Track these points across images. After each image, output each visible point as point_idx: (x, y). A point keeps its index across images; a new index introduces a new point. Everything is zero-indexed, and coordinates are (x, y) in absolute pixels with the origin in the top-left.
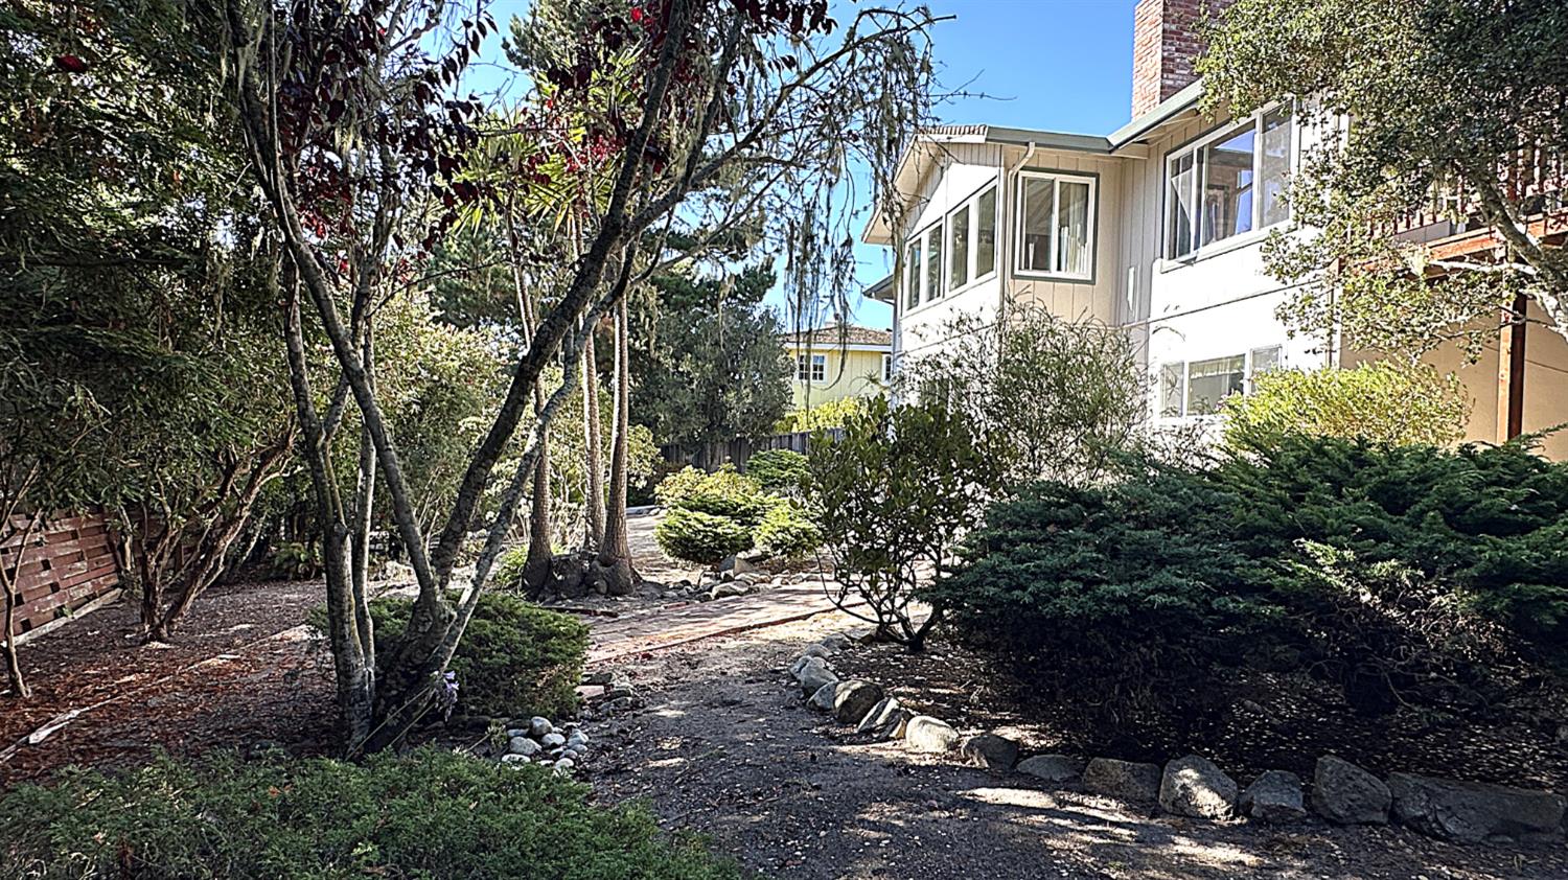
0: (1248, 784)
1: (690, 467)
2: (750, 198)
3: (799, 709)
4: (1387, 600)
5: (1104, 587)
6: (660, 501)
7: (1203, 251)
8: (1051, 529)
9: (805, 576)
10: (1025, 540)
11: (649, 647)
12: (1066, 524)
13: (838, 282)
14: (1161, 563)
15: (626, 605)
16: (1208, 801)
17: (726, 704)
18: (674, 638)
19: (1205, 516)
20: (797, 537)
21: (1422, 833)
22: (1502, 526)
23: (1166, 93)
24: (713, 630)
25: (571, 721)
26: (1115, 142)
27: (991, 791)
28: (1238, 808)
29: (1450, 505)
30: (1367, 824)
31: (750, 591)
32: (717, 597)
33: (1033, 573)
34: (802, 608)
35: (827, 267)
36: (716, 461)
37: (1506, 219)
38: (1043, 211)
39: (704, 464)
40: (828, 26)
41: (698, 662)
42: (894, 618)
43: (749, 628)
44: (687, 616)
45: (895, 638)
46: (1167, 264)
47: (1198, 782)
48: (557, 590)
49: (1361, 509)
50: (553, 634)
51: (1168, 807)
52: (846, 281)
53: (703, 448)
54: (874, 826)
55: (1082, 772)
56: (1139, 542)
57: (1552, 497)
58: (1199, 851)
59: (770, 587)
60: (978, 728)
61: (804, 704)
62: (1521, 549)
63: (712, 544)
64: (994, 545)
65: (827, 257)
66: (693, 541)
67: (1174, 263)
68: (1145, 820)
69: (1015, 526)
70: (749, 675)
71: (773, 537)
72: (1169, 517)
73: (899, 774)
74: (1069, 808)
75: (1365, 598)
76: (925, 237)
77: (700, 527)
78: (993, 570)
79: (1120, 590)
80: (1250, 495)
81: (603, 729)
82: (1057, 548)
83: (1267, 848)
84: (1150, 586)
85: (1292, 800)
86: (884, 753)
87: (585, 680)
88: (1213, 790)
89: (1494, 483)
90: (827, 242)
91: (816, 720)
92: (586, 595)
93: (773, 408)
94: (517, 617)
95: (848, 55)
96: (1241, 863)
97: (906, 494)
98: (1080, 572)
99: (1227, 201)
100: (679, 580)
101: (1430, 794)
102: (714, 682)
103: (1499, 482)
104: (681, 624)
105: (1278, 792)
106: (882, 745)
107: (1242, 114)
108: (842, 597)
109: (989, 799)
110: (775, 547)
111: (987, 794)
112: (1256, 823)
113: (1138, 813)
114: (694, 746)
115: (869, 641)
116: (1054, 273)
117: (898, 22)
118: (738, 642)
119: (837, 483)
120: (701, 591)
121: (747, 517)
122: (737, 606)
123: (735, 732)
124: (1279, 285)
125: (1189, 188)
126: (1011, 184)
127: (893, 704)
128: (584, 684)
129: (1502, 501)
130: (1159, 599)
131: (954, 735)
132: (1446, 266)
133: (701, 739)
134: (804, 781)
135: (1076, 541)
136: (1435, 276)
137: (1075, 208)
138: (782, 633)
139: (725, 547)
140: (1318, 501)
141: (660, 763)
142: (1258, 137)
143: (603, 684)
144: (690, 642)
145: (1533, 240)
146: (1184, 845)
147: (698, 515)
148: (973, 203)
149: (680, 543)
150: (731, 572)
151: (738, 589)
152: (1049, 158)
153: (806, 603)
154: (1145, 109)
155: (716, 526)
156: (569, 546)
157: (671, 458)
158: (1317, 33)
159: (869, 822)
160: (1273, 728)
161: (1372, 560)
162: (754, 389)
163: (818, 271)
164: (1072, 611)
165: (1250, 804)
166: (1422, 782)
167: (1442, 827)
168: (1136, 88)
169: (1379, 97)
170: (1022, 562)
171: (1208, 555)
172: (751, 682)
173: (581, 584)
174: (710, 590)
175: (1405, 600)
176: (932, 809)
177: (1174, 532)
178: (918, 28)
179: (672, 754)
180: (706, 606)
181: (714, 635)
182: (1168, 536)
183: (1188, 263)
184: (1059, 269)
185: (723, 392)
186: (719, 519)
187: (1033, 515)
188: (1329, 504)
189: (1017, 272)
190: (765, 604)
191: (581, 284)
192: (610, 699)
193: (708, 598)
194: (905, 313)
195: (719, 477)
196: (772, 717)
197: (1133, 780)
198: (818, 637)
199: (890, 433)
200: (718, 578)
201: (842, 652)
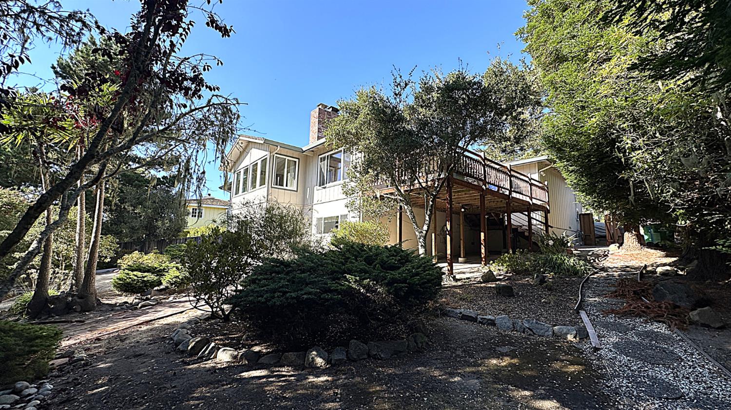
0: (331, 353)
1: (137, 252)
2: (167, 150)
3: (172, 353)
4: (367, 291)
5: (289, 294)
6: (120, 266)
7: (328, 185)
8: (273, 275)
9: (184, 295)
10: (264, 279)
11: (100, 335)
12: (278, 273)
13: (198, 187)
14: (307, 284)
15: (91, 316)
16: (319, 361)
17: (136, 356)
18: (114, 329)
19: (321, 268)
20: (182, 279)
21: (376, 359)
22: (393, 268)
23: (319, 138)
24: (136, 323)
25: (44, 379)
26: (304, 150)
27: (248, 373)
28: (328, 361)
29: (382, 262)
30: (362, 359)
31: (157, 304)
32: (141, 307)
33: (266, 291)
34: (181, 308)
35: (194, 180)
36: (150, 249)
37: (396, 185)
38: (282, 168)
39: (144, 250)
40: (199, 97)
41: (125, 339)
42: (218, 309)
43: (155, 320)
44: (124, 318)
45: (218, 317)
46: (319, 188)
47: (316, 356)
48: (50, 313)
49: (361, 264)
50: (38, 337)
51: (307, 366)
52: (202, 186)
53: (145, 244)
54: (198, 399)
55: (280, 359)
56: (301, 278)
57: (404, 259)
58: (315, 379)
59: (167, 301)
60: (246, 348)
61: (175, 350)
62: (396, 274)
63: (141, 285)
64: (253, 281)
65: (195, 177)
66: (131, 284)
67: (320, 188)
68: (300, 372)
69: (261, 274)
70: (151, 341)
71: (171, 280)
72: (311, 269)
73: (212, 373)
74: (275, 373)
75: (362, 291)
76: (242, 171)
77: (136, 278)
78: (252, 291)
79: (293, 295)
80: (333, 261)
81: (63, 380)
82: (275, 282)
83: (336, 374)
84: (303, 292)
85: (343, 356)
86: (207, 366)
87: (58, 356)
88: (321, 357)
89: (391, 256)
90: (194, 171)
91: (179, 357)
92: (68, 313)
93: (178, 228)
94: (14, 331)
95: (208, 108)
96: (328, 381)
97: (223, 264)
98: (281, 289)
99: (335, 171)
100: (123, 301)
101: (377, 346)
102: (132, 346)
103: (393, 255)
104: (119, 321)
105: (339, 355)
106: (206, 362)
107: (336, 149)
108: (196, 303)
109: (246, 376)
110: (172, 284)
111: (245, 375)
112: (333, 366)
113: (298, 370)
114: (115, 380)
115: (207, 319)
116: (285, 187)
117: (227, 101)
118: (148, 327)
119: (196, 260)
120: (133, 306)
121: (160, 272)
122: (151, 310)
123: (139, 368)
124: (346, 197)
125: (324, 166)
126: (272, 158)
127: (213, 344)
128: (56, 358)
129: (393, 261)
130: (305, 296)
131: (236, 353)
132: (385, 196)
133: (120, 375)
134: (168, 385)
135: (281, 279)
136: (382, 198)
137: (292, 168)
138: (170, 320)
139: (148, 286)
140: (351, 262)
141: (95, 391)
142: (342, 154)
143: (68, 357)
144: (123, 330)
145: (402, 191)
146: (312, 379)
147: (135, 273)
148: (259, 162)
149: (125, 285)
150: (149, 296)
151: (152, 303)
152: (284, 151)
153: (183, 306)
154: (313, 142)
155: (144, 277)
156: (61, 291)
157: (126, 248)
158: (354, 131)
159: (195, 397)
160: (340, 332)
161: (364, 279)
162: (171, 220)
163: (190, 181)
164: (278, 303)
165: (331, 360)
166: (376, 343)
167: (380, 356)
168: (310, 135)
169: (368, 150)
170: (262, 287)
171: (321, 281)
172: (152, 344)
173: (65, 308)
174: (138, 305)
175: (371, 291)
176: (223, 385)
177: (312, 274)
178: (234, 105)
179: (102, 386)
180: (135, 312)
181: (135, 325)
182: (309, 275)
183: (324, 188)
184: (287, 186)
185: (156, 222)
186: (146, 274)
187: (267, 270)
188: (354, 263)
189: (273, 186)
190: (163, 308)
191: (70, 177)
192: (70, 364)
193: (136, 309)
194: (234, 196)
195: (151, 255)
196: (158, 359)
197: (297, 359)
198: (186, 320)
199: (219, 241)
200: (142, 299)
201: (195, 325)
